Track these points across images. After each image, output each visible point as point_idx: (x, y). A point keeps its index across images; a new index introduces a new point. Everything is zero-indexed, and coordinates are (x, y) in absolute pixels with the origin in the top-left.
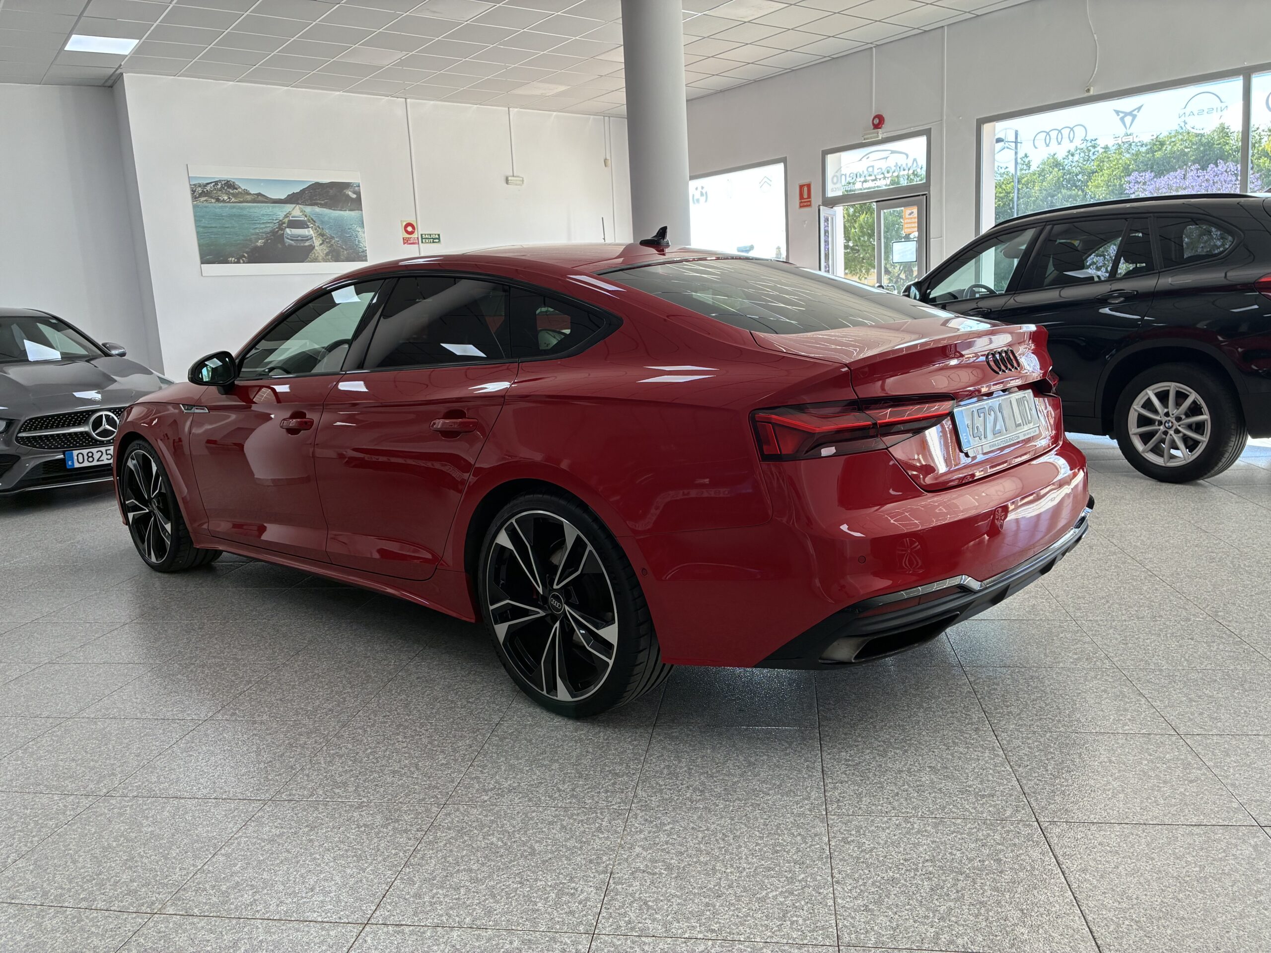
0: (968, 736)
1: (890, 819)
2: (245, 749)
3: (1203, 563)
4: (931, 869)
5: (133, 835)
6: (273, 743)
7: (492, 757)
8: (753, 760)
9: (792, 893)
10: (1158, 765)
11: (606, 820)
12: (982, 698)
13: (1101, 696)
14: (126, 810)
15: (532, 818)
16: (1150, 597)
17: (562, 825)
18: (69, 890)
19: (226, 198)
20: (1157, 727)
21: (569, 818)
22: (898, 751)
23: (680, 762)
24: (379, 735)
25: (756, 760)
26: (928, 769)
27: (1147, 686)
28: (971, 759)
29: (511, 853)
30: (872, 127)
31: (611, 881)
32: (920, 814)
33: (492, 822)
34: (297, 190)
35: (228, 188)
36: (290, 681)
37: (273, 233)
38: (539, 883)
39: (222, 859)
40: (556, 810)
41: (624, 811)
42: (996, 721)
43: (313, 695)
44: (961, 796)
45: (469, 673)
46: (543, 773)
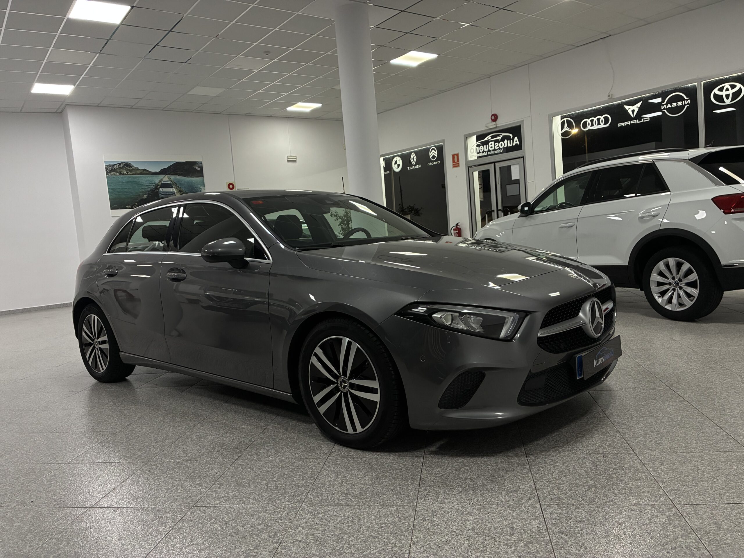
0: (510, 458)
1: (453, 507)
3: (670, 357)
4: (471, 534)
7: (227, 479)
8: (380, 475)
9: (385, 551)
10: (619, 471)
11: (285, 512)
15: (241, 513)
16: (635, 377)
17: (259, 516)
19: (125, 172)
20: (623, 449)
21: (264, 512)
22: (467, 468)
23: (338, 477)
24: (165, 469)
25: (382, 476)
26: (482, 477)
27: (622, 426)
28: (509, 471)
29: (224, 533)
30: (491, 121)
31: (279, 548)
32: (472, 503)
33: (218, 516)
34: (166, 167)
35: (127, 167)
36: (121, 441)
37: (152, 191)
38: (236, 550)
40: (257, 508)
41: (297, 507)
42: (529, 449)
43: (132, 448)
44: (498, 492)
45: (227, 432)
46: (255, 487)
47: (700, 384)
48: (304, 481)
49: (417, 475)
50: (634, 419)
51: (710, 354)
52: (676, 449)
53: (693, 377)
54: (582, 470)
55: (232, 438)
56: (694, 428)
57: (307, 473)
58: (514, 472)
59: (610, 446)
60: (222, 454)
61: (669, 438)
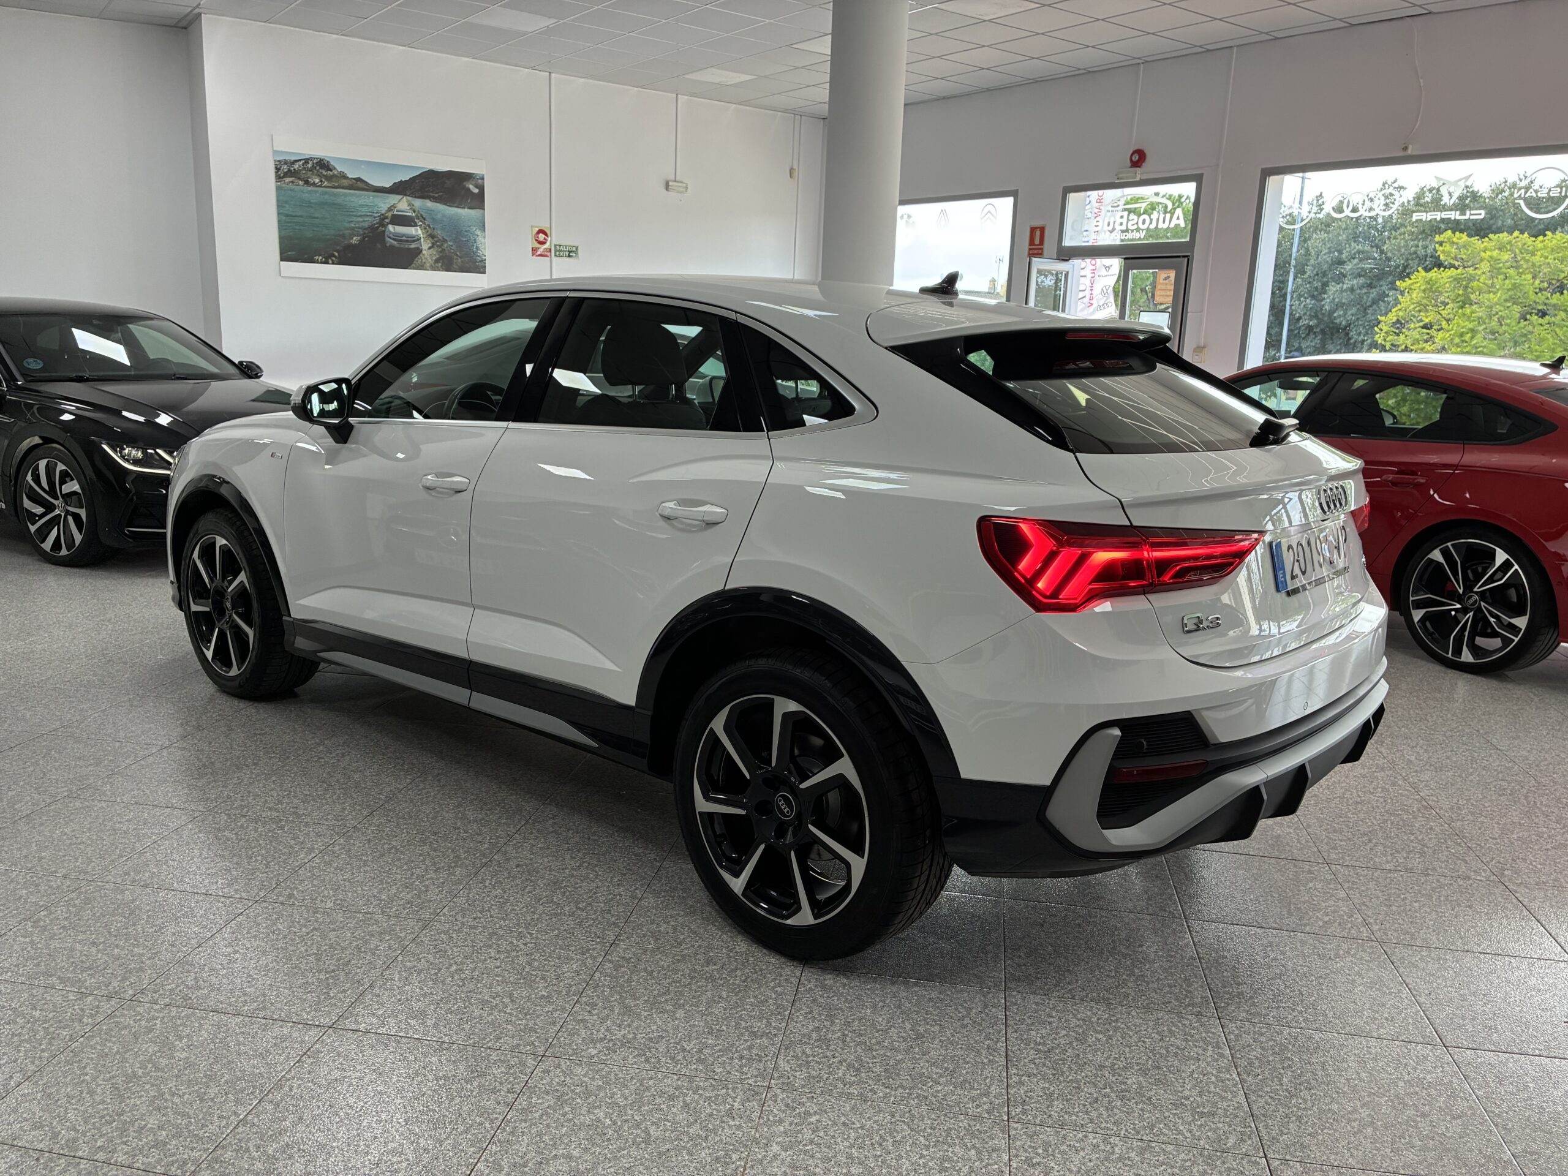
0: (1187, 1022)
1: (1086, 1136)
2: (303, 949)
5: (163, 1062)
6: (338, 944)
7: (603, 992)
8: (921, 1029)
10: (1417, 1089)
11: (738, 1100)
12: (1207, 967)
13: (1354, 980)
14: (156, 1024)
15: (648, 1088)
16: (1423, 839)
17: (684, 1101)
18: (84, 1134)
19: (317, 180)
20: (1419, 1033)
21: (694, 1093)
22: (1100, 1036)
23: (833, 1023)
24: (467, 946)
25: (925, 1031)
26: (1136, 1067)
27: (1411, 971)
28: (1190, 1058)
29: (620, 1136)
30: (1129, 164)
32: (1123, 1132)
33: (600, 1088)
34: (406, 178)
35: (321, 168)
36: (362, 855)
37: (372, 228)
39: (270, 1107)
40: (678, 1079)
41: (762, 1090)
42: (1223, 1005)
44: (1174, 1110)
45: (581, 865)
46: (665, 1023)
49: (998, 1040)
50: (1432, 955)
54: (1340, 1075)
57: (767, 1001)
58: (1201, 1062)
59: (1389, 1019)
60: (581, 924)
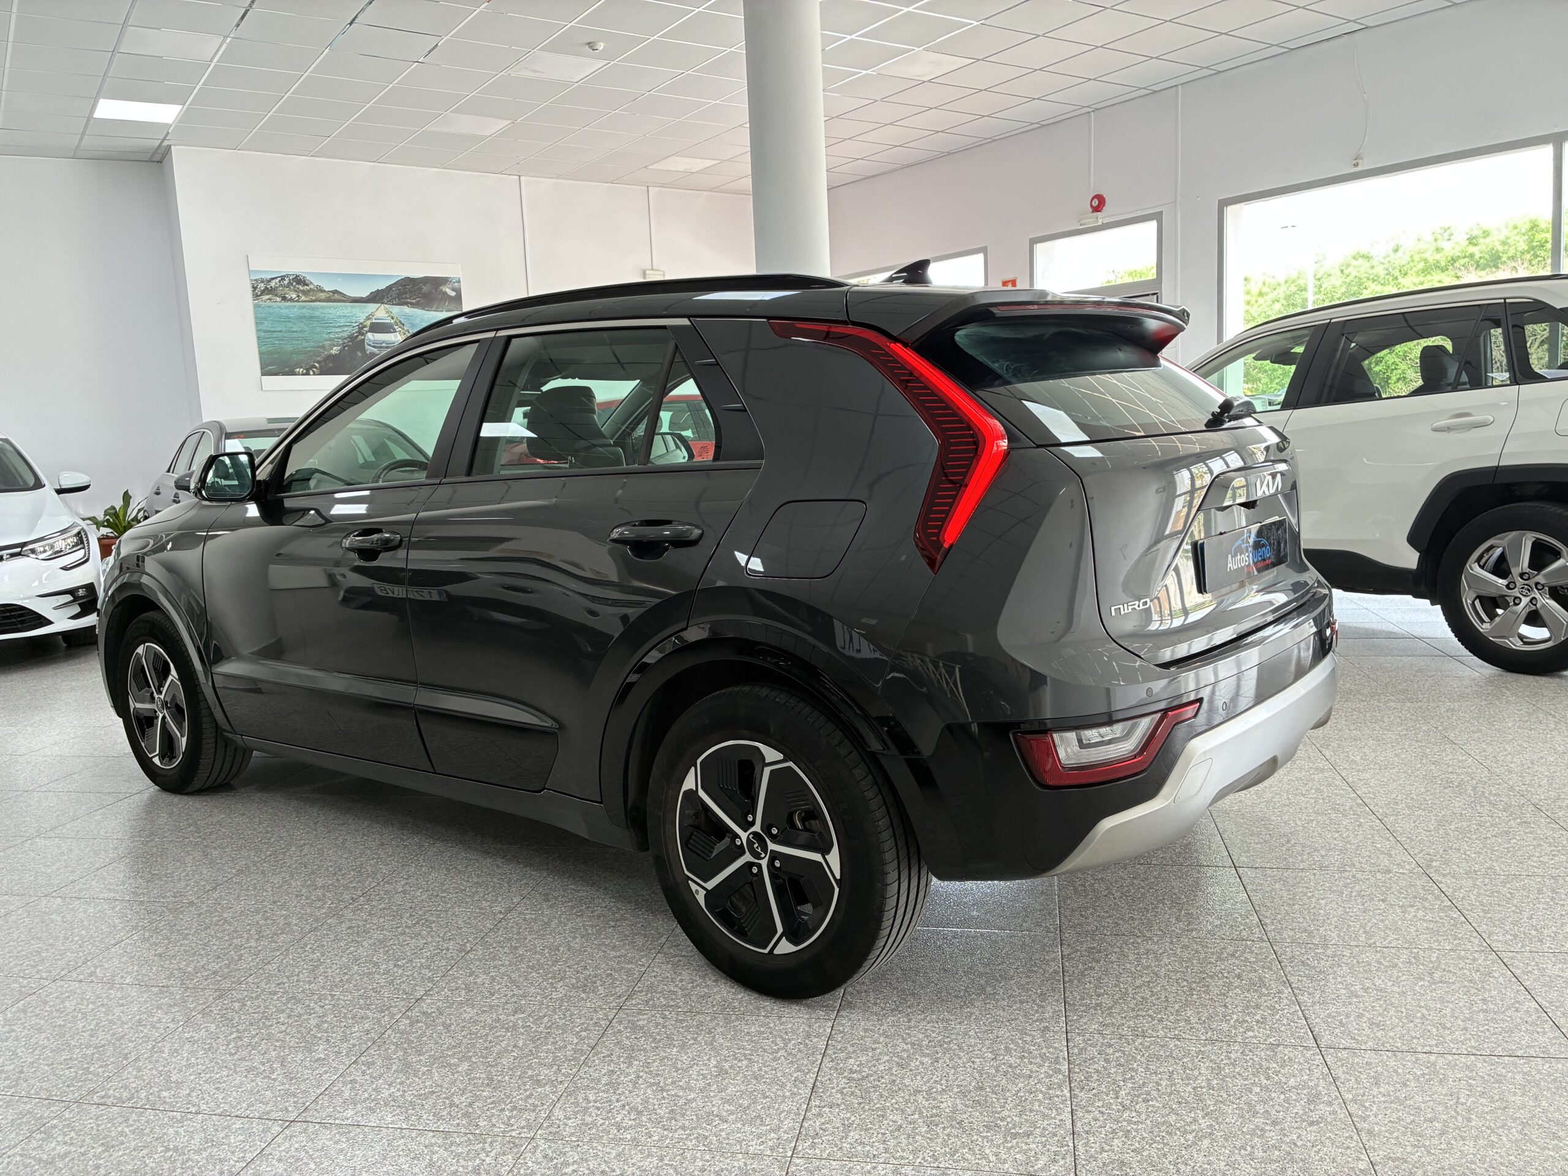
0: (1028, 1039)
3: (1435, 789)
7: (387, 1050)
8: (727, 1065)
10: (1273, 1095)
11: (492, 1154)
12: (1070, 981)
13: (1231, 983)
15: (395, 1148)
16: (1348, 836)
17: (431, 1160)
19: (294, 296)
20: (1292, 1035)
21: (445, 1150)
23: (630, 1065)
25: (731, 1067)
26: (956, 1090)
27: (1299, 970)
28: (1020, 1076)
30: (1090, 210)
32: (919, 1160)
34: (382, 286)
35: (297, 283)
36: (186, 929)
37: (352, 338)
42: (1075, 1018)
43: (204, 949)
44: (985, 1134)
45: (418, 923)
46: (443, 1077)
47: (1494, 864)
48: (555, 1067)
49: (810, 1070)
50: (1329, 952)
51: (1528, 785)
52: (1415, 1041)
53: (1481, 846)
54: (1187, 1085)
55: (423, 938)
56: (1465, 986)
57: (566, 1047)
58: (1031, 1079)
59: (1262, 1022)
60: (391, 983)
61: (1403, 1010)
